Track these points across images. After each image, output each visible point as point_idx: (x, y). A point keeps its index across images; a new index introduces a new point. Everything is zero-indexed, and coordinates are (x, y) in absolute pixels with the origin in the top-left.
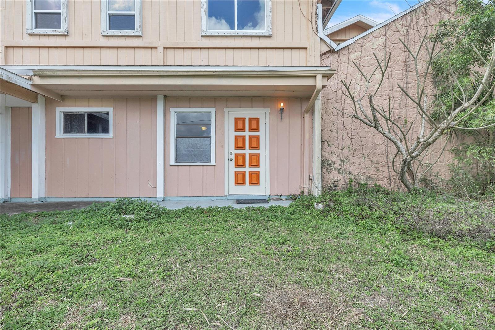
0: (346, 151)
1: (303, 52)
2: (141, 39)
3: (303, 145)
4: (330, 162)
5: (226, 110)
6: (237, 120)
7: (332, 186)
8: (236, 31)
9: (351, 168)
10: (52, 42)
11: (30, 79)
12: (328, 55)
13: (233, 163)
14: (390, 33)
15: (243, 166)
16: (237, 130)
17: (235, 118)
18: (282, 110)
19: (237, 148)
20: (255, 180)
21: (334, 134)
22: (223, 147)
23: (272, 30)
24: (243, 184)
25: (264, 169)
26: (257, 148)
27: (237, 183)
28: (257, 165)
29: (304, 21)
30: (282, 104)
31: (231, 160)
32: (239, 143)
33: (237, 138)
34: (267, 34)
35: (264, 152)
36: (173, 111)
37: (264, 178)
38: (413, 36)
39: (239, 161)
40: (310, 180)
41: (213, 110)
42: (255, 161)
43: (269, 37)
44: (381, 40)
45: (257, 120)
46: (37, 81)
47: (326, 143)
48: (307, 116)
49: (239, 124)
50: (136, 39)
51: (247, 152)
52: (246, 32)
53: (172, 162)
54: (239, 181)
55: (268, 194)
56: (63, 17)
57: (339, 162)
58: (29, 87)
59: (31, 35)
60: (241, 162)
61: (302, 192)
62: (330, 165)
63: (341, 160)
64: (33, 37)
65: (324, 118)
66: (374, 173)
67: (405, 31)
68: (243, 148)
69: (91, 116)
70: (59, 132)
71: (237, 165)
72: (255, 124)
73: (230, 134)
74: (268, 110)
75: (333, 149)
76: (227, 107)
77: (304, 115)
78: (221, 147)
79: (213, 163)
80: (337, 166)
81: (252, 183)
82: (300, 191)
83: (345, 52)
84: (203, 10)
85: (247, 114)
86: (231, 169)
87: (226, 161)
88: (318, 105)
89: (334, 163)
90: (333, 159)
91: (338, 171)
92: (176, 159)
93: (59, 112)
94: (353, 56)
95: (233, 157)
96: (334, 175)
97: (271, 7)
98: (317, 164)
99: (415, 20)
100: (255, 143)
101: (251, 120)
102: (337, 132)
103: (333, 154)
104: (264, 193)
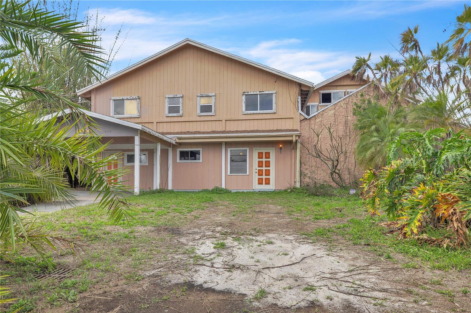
0: (313, 168)
1: (291, 120)
2: (215, 116)
3: (291, 165)
4: (305, 173)
5: (254, 149)
6: (259, 153)
7: (306, 185)
8: (259, 111)
9: (316, 176)
10: (176, 119)
11: (175, 140)
12: (303, 121)
13: (257, 174)
14: (337, 108)
15: (262, 175)
16: (259, 158)
18: (281, 148)
19: (259, 166)
20: (268, 182)
21: (307, 159)
22: (252, 166)
23: (276, 110)
24: (262, 184)
25: (272, 177)
26: (269, 166)
28: (269, 175)
29: (292, 104)
30: (281, 146)
31: (256, 172)
32: (260, 164)
33: (259, 162)
35: (272, 168)
36: (229, 150)
37: (272, 181)
38: (350, 109)
39: (260, 173)
40: (294, 181)
41: (248, 149)
42: (268, 173)
43: (275, 113)
44: (332, 112)
45: (269, 153)
46: (178, 141)
47: (303, 164)
48: (293, 151)
49: (260, 155)
50: (213, 117)
51: (264, 168)
52: (264, 112)
53: (229, 174)
54: (260, 182)
55: (274, 189)
56: (181, 109)
57: (310, 173)
59: (167, 117)
60: (261, 173)
61: (291, 187)
62: (305, 175)
64: (167, 118)
65: (302, 151)
66: (328, 179)
67: (345, 107)
68: (262, 167)
69: (191, 152)
70: (178, 161)
71: (259, 175)
72: (268, 155)
73: (256, 160)
74: (274, 148)
75: (306, 167)
76: (255, 147)
77: (291, 150)
78: (251, 166)
79: (248, 174)
80: (309, 175)
81: (266, 184)
83: (314, 118)
84: (243, 102)
85: (264, 150)
86: (256, 177)
87: (254, 173)
88: (299, 145)
89: (307, 174)
90: (307, 172)
91: (309, 177)
92: (230, 172)
93: (179, 150)
94: (318, 120)
95: (257, 171)
96: (307, 180)
97: (275, 99)
98: (298, 174)
99: (351, 101)
100: (268, 164)
101: (266, 153)
102: (309, 159)
103: (306, 169)
104: (272, 188)
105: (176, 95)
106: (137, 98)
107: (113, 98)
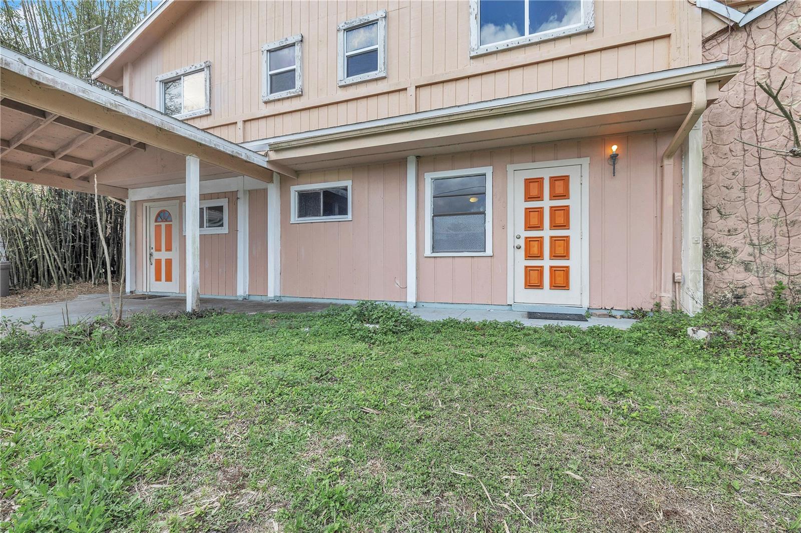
0: (767, 227)
1: (661, 45)
2: (385, 81)
3: (660, 218)
4: (725, 249)
5: (510, 168)
6: (528, 182)
7: (729, 296)
8: (528, 37)
9: (782, 261)
11: (266, 155)
12: (723, 38)
13: (522, 253)
15: (540, 256)
16: (528, 198)
17: (526, 180)
18: (614, 157)
19: (528, 227)
20: (561, 280)
21: (736, 192)
22: (504, 227)
23: (595, 19)
24: (539, 286)
25: (578, 262)
26: (566, 226)
27: (529, 285)
28: (566, 256)
30: (614, 148)
31: (519, 248)
32: (533, 220)
33: (528, 211)
34: (585, 28)
35: (578, 233)
36: (429, 178)
37: (579, 277)
39: (532, 249)
40: (674, 282)
41: (488, 170)
42: (561, 248)
43: (590, 32)
45: (565, 179)
46: (274, 156)
47: (714, 213)
48: (669, 164)
49: (532, 190)
50: (379, 83)
51: (547, 233)
52: (545, 35)
53: (428, 252)
54: (533, 280)
55: (586, 305)
56: (298, 74)
57: (750, 249)
58: (265, 165)
59: (266, 103)
60: (535, 250)
61: (658, 305)
62: (724, 255)
63: (752, 244)
64: (268, 105)
65: (710, 162)
68: (539, 227)
69: (327, 193)
70: (294, 218)
71: (529, 256)
72: (561, 187)
73: (517, 205)
74: (586, 161)
75: (731, 222)
76: (512, 163)
77: (662, 161)
78: (501, 225)
79: (489, 252)
80: (743, 256)
81: (554, 286)
82: (653, 302)
83: (769, 22)
84: (472, 17)
85: (546, 170)
86: (518, 263)
87: (510, 250)
88: (697, 139)
89: (735, 251)
90: (730, 243)
91: (747, 267)
92: (433, 248)
93: (294, 190)
94: (790, 27)
95: (522, 243)
96: (734, 274)
98: (692, 253)
100: (561, 218)
101: (553, 180)
102: (744, 189)
103: (731, 232)
104: (578, 303)
105: (287, 40)
106: (204, 66)
107: (161, 78)
